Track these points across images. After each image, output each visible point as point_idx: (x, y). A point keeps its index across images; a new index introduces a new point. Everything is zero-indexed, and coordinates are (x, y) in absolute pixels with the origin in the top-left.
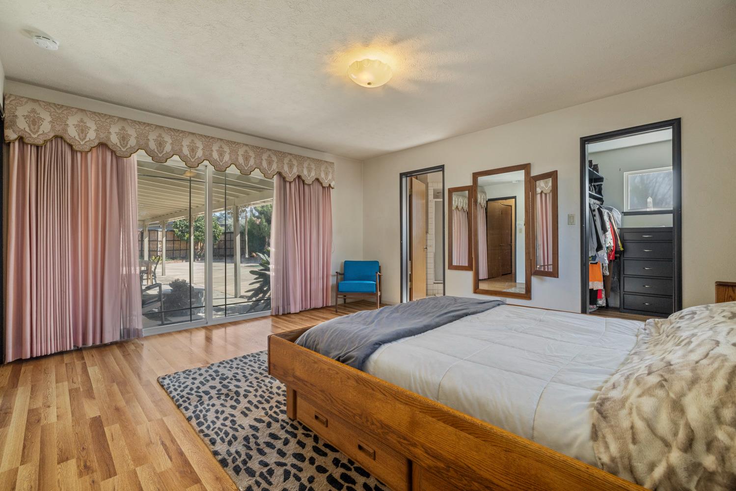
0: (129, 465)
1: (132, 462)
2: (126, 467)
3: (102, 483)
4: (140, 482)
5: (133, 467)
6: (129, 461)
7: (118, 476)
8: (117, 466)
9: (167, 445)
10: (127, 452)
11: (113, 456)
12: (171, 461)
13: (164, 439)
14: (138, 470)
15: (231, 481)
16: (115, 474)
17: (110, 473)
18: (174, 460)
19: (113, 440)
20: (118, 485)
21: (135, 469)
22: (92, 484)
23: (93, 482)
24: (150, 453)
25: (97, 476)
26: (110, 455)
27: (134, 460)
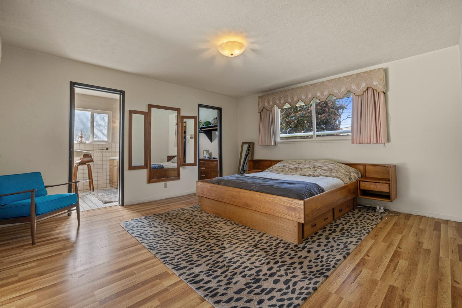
0: (381, 284)
1: (378, 284)
2: (383, 284)
3: (399, 287)
4: (383, 274)
5: (380, 282)
6: (379, 286)
7: (390, 284)
8: (387, 288)
9: (354, 277)
10: (376, 291)
11: (385, 296)
12: (362, 271)
13: (352, 281)
14: (379, 279)
15: (354, 251)
16: (390, 286)
17: (392, 289)
18: (361, 270)
19: (377, 306)
20: (393, 280)
21: (380, 280)
22: (404, 291)
23: (403, 291)
24: (366, 281)
25: (400, 292)
26: (385, 298)
27: (377, 284)
